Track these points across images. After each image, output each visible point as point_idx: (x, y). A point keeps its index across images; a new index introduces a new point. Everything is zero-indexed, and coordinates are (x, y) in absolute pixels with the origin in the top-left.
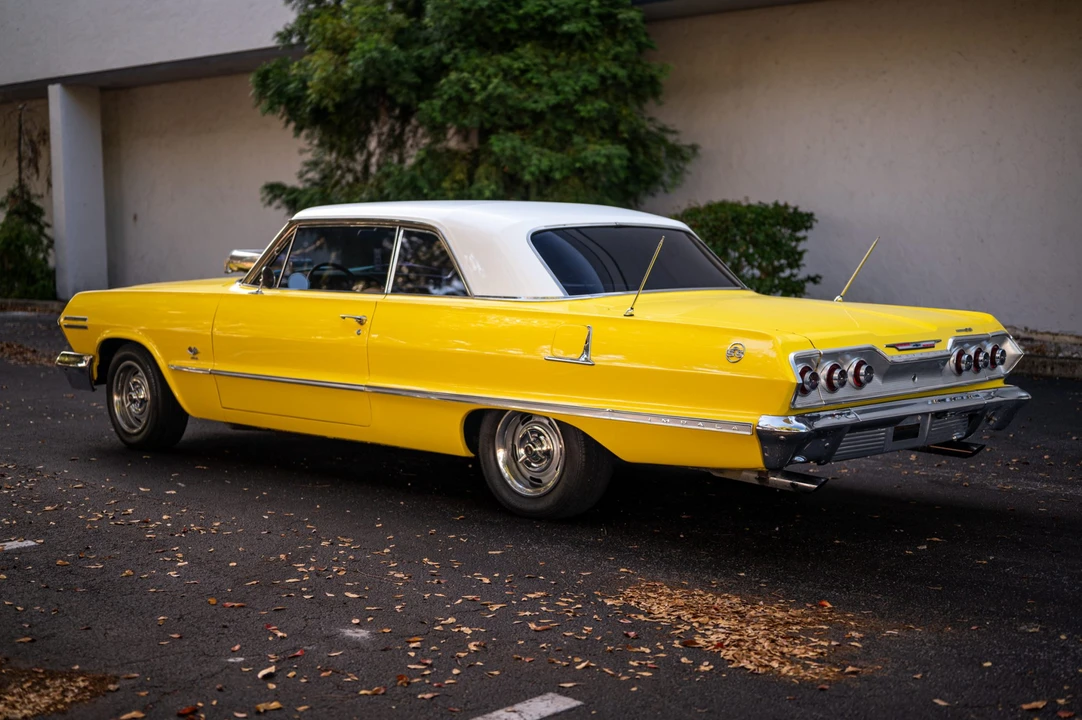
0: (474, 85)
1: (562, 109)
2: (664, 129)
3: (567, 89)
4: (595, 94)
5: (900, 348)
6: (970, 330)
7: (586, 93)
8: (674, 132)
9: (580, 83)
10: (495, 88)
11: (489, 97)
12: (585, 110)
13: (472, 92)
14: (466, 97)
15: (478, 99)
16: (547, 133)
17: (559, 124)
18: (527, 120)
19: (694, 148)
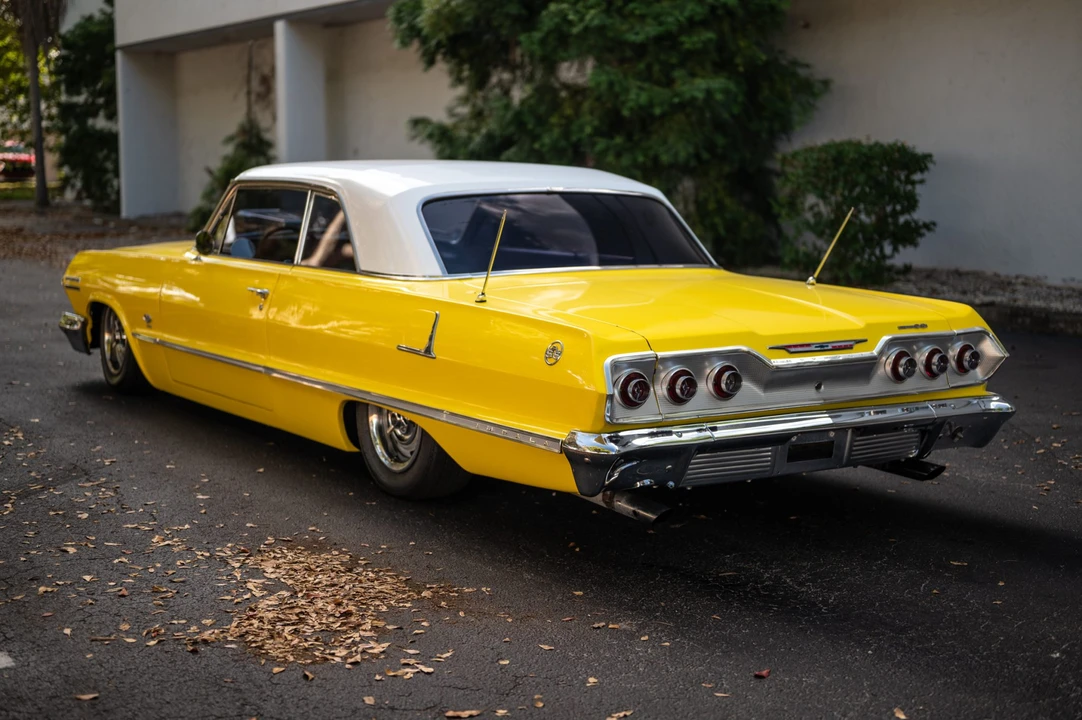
0: (571, 17)
1: (667, 40)
2: (795, 63)
3: (670, 19)
4: (704, 24)
5: (793, 350)
6: (924, 326)
7: (692, 25)
8: (807, 66)
9: (687, 13)
10: (592, 19)
11: (586, 29)
12: (689, 42)
13: (571, 23)
14: (565, 28)
15: (575, 30)
16: (649, 67)
17: (663, 57)
18: (629, 53)
19: (826, 83)
